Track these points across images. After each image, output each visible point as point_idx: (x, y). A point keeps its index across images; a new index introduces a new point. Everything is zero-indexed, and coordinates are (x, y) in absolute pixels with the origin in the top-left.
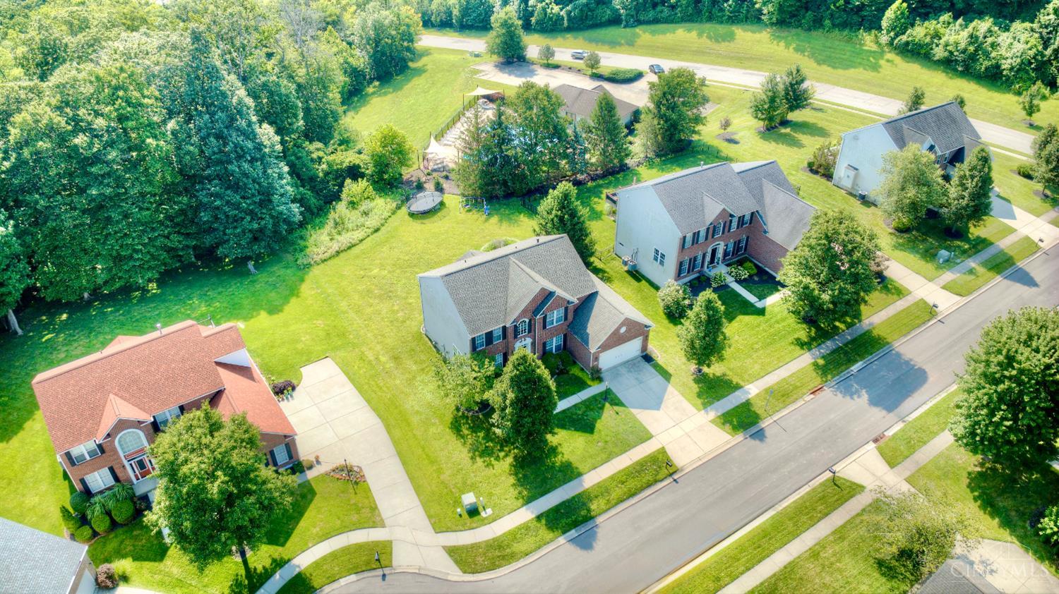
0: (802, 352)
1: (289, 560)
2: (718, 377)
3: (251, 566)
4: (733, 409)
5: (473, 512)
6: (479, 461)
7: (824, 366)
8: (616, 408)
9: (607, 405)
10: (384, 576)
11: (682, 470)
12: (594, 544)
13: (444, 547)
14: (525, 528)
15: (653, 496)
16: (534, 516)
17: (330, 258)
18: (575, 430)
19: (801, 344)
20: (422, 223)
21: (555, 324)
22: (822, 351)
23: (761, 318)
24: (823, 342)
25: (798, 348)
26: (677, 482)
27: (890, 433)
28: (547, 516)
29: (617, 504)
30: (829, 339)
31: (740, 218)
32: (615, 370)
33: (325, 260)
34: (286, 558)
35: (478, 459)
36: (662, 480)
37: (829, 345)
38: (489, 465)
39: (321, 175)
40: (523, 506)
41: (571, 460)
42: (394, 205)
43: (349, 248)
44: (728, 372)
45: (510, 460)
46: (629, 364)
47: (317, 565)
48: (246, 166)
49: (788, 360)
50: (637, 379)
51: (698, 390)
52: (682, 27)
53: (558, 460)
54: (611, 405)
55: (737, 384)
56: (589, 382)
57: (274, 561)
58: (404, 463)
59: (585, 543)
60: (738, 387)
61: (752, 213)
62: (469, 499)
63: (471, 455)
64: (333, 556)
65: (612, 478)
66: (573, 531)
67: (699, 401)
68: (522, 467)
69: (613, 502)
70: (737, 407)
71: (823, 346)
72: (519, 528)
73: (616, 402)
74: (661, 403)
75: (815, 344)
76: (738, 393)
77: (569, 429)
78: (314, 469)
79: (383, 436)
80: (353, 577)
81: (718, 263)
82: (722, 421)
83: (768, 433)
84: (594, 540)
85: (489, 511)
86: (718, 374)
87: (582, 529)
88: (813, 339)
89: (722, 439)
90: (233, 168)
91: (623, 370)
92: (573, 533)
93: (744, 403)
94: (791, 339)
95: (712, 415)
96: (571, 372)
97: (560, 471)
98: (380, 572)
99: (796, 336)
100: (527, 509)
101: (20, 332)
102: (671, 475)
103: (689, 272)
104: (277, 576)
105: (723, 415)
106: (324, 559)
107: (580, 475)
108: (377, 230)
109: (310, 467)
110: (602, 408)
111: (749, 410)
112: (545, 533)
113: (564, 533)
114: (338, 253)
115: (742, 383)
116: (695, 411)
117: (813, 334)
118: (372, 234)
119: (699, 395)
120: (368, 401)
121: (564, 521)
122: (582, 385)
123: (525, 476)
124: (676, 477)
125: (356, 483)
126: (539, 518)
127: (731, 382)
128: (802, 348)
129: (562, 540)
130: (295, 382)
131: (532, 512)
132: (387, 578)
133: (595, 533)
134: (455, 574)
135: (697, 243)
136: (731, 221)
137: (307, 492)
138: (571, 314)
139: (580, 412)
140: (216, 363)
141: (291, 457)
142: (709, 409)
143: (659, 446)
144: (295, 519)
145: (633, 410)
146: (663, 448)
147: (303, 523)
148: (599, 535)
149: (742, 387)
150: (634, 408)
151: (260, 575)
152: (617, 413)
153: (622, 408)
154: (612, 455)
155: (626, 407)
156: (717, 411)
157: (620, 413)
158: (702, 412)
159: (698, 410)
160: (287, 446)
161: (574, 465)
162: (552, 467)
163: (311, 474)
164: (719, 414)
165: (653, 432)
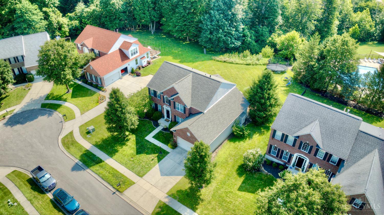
2: (199, 198)
3: (64, 96)
4: (173, 210)
5: (89, 133)
8: (156, 159)
9: (157, 155)
11: (122, 195)
12: (75, 171)
13: (73, 131)
14: (81, 148)
15: (104, 186)
17: (221, 61)
18: (137, 148)
21: (180, 111)
26: (113, 194)
28: (88, 153)
29: (96, 174)
31: (327, 153)
32: (183, 151)
33: (218, 61)
36: (114, 188)
40: (93, 145)
41: (119, 152)
42: (267, 63)
43: (230, 63)
47: (65, 107)
50: (181, 162)
51: (183, 190)
53: (118, 148)
54: (157, 156)
55: (197, 208)
57: (66, 99)
59: (75, 168)
60: (194, 209)
61: (340, 160)
62: (91, 128)
65: (112, 168)
66: (81, 163)
67: (174, 192)
69: (97, 172)
72: (81, 146)
73: (159, 159)
74: (167, 175)
76: (188, 210)
77: (137, 146)
80: (61, 116)
81: (303, 170)
82: (162, 206)
84: (77, 171)
85: (89, 137)
86: (202, 197)
87: (83, 166)
89: (150, 209)
95: (166, 200)
97: (113, 150)
98: (63, 120)
100: (91, 146)
101: (153, 33)
102: (118, 190)
103: (277, 156)
104: (61, 102)
106: (68, 108)
107: (111, 157)
110: (154, 153)
113: (80, 160)
114: (225, 62)
115: (198, 211)
116: (166, 192)
118: (244, 65)
119: (180, 191)
121: (86, 158)
122: (167, 142)
123: (108, 141)
124: (117, 193)
125: (98, 102)
126: (87, 150)
129: (77, 161)
130: (142, 75)
131: (89, 148)
132: (61, 123)
133: (81, 170)
134: (61, 137)
135: (285, 142)
136: (318, 150)
137: (92, 94)
138: (187, 112)
139: (149, 146)
140: (120, 50)
141: (102, 84)
142: (170, 198)
143: (135, 181)
144: (82, 96)
145: (157, 166)
146: (134, 183)
147: (80, 98)
148: (79, 172)
149: (195, 211)
150: (159, 166)
151: (61, 98)
152: (152, 160)
153: (157, 161)
154: (125, 165)
155: (159, 162)
156: (169, 202)
157: (153, 161)
158: (167, 195)
159: (167, 194)
160: (100, 79)
161: (116, 153)
162: (114, 147)
163: (101, 92)
164: (167, 204)
165: (145, 177)
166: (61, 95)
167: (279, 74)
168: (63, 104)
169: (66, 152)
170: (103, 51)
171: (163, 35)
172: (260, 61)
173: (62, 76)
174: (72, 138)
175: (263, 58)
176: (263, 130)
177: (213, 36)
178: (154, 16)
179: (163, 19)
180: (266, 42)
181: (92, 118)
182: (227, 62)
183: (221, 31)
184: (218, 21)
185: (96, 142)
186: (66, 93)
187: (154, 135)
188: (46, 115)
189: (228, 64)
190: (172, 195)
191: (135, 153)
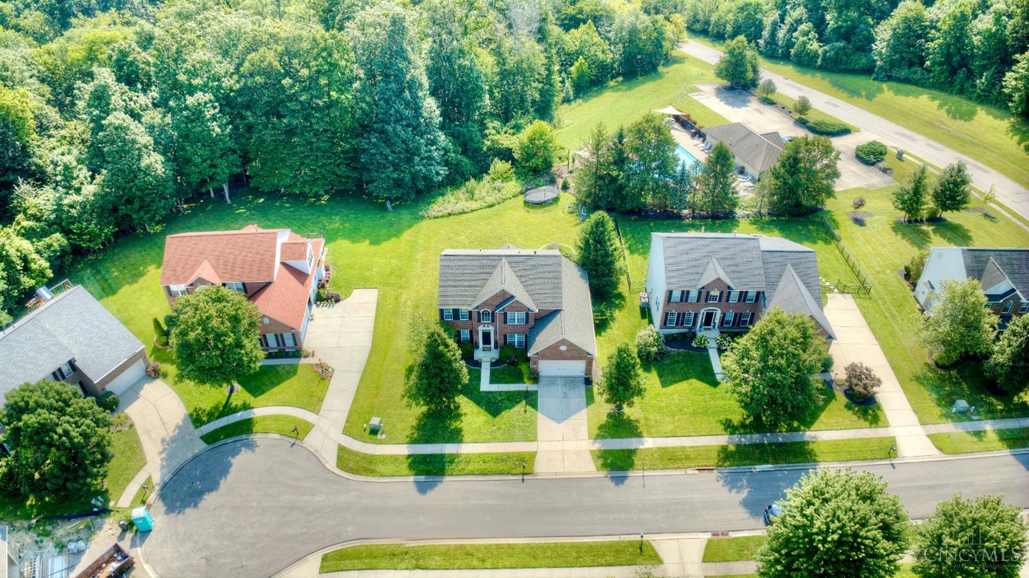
0: (724, 432)
1: (252, 408)
2: (631, 421)
3: (231, 401)
4: (617, 450)
5: (374, 431)
6: (406, 399)
7: (732, 452)
8: (528, 408)
9: (524, 402)
10: (294, 444)
11: (535, 475)
12: (428, 492)
13: (339, 445)
14: (394, 459)
15: (498, 482)
16: (407, 453)
17: (442, 217)
18: (485, 410)
19: (729, 427)
20: (528, 211)
21: (516, 323)
22: (743, 440)
23: (711, 389)
24: (751, 433)
25: (723, 427)
26: (523, 482)
27: (733, 535)
28: (415, 458)
29: (468, 474)
30: (758, 433)
31: (741, 292)
32: (553, 380)
33: (437, 217)
34: (252, 405)
36: (515, 475)
37: (756, 438)
38: (409, 406)
39: (485, 149)
40: (407, 443)
41: (464, 428)
42: (519, 190)
43: (460, 213)
44: (642, 421)
45: (425, 409)
46: (569, 381)
47: (264, 418)
48: (399, 128)
49: (703, 433)
50: (564, 393)
51: (604, 423)
52: (929, 94)
53: (455, 425)
54: (527, 403)
55: (640, 432)
56: (525, 380)
57: (245, 404)
58: (361, 380)
59: (422, 488)
60: (639, 435)
61: (758, 293)
62: (375, 421)
63: (404, 393)
64: (276, 418)
65: (480, 455)
66: (424, 477)
67: (596, 432)
68: (428, 418)
69: (466, 472)
70: (623, 450)
71: (748, 436)
72: (391, 456)
73: (534, 405)
74: (566, 419)
75: (742, 431)
76: (634, 440)
77: (481, 407)
78: (308, 359)
79: (363, 357)
80: (277, 436)
81: (714, 328)
82: (600, 455)
83: (627, 482)
85: (384, 436)
86: (632, 418)
87: (430, 479)
88: (743, 426)
89: (588, 467)
90: (389, 128)
91: (560, 382)
92: (422, 478)
93: (631, 450)
94: (722, 417)
95: (597, 446)
96: (519, 367)
97: (451, 433)
98: (293, 441)
99: (729, 417)
100: (408, 447)
101: (229, 201)
102: (524, 474)
103: (677, 324)
104: (239, 414)
105: (605, 451)
106: (271, 417)
107: (461, 442)
108: (492, 206)
109: (306, 357)
110: (518, 402)
111: (630, 457)
112: (404, 467)
113: (416, 475)
114: (450, 214)
115: (645, 434)
116: (586, 437)
117: (747, 422)
118: (485, 208)
119: (601, 427)
120: (375, 329)
121: (422, 467)
122: (518, 379)
123: (425, 425)
124: (525, 477)
125: (323, 379)
126: (409, 456)
127: (637, 428)
128: (726, 430)
129: (411, 479)
130: (342, 296)
131: (410, 451)
132: (295, 446)
133: (437, 485)
134: (332, 464)
135: (686, 301)
136: (729, 293)
137: (292, 371)
138: (531, 320)
139: (499, 398)
140: (283, 264)
141: (296, 344)
142: (599, 441)
143: (535, 450)
144: (274, 385)
145: (539, 415)
146: (535, 453)
147: (275, 389)
148: (437, 488)
149: (642, 437)
150: (542, 413)
151: (231, 409)
152: (525, 412)
153: (533, 410)
154: (495, 439)
155: (537, 410)
156: (603, 446)
157: (528, 413)
158: (592, 441)
159: (590, 438)
160: (293, 335)
161: (463, 433)
162: (447, 427)
163: (303, 361)
164: (602, 449)
165: (539, 438)
166: (224, 402)
167: (551, 204)
168: (252, 416)
169: (373, 479)
170: (255, 278)
171: (253, 200)
172: (504, 191)
173: (245, 359)
174: (358, 456)
175: (504, 184)
176: (617, 302)
177: (403, 172)
178: (236, 166)
179: (254, 164)
180: (482, 150)
181: (348, 409)
182: (454, 214)
183: (417, 159)
184: (404, 142)
185: (407, 438)
186: (227, 394)
187: (488, 380)
188: (241, 451)
189: (459, 216)
190: (598, 437)
191: (490, 417)
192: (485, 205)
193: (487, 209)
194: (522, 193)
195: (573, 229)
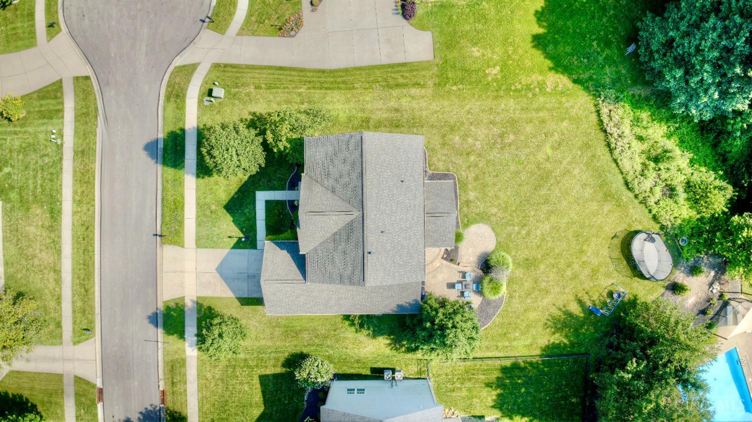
4: (184, 322)
8: (235, 240)
9: (242, 235)
10: (204, 22)
11: (160, 246)
12: (146, 152)
13: (199, 64)
14: (181, 118)
15: (154, 213)
16: (186, 128)
17: (600, 121)
18: (234, 197)
26: (154, 235)
27: (100, 406)
28: (181, 137)
29: (163, 185)
35: (252, 117)
36: (162, 227)
40: (198, 127)
41: (211, 179)
42: (669, 222)
51: (216, 312)
54: (240, 239)
59: (151, 148)
63: (258, 114)
65: (183, 196)
66: (162, 146)
67: (206, 304)
69: (165, 183)
70: (184, 327)
72: (183, 115)
73: (238, 245)
74: (221, 276)
76: (194, 339)
77: (237, 193)
78: (309, 5)
80: (214, 4)
82: (179, 305)
83: (151, 327)
84: (148, 154)
87: (160, 153)
89: (167, 294)
92: (161, 145)
93: (184, 334)
95: (189, 303)
98: (208, 19)
100: (194, 128)
102: (162, 236)
105: (184, 310)
107: (198, 176)
110: (241, 230)
111: (176, 332)
112: (171, 128)
113: (164, 139)
116: (200, 295)
121: (170, 144)
122: (271, 229)
124: (159, 238)
125: (280, 29)
126: (183, 131)
129: (161, 136)
130: (414, 21)
131: (190, 129)
132: (201, 23)
133: (153, 158)
134: (179, 62)
139: (246, 211)
142: (195, 306)
143: (187, 246)
145: (226, 251)
146: (183, 247)
148: (149, 159)
150: (228, 253)
152: (230, 237)
153: (233, 244)
154: (200, 208)
155: (233, 248)
156: (188, 309)
157: (229, 239)
158: (195, 299)
159: (198, 298)
161: (206, 178)
164: (186, 309)
165: (199, 250)
169: (161, 102)
174: (185, 84)
181: (241, 62)
185: (205, 125)
187: (271, 199)
190: (199, 306)
191: (225, 203)
192: (629, 179)
193: (622, 182)
194: (662, 227)
195: (572, 297)
